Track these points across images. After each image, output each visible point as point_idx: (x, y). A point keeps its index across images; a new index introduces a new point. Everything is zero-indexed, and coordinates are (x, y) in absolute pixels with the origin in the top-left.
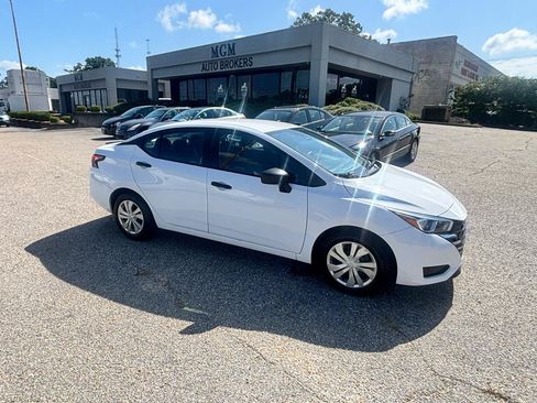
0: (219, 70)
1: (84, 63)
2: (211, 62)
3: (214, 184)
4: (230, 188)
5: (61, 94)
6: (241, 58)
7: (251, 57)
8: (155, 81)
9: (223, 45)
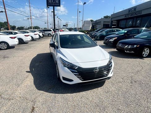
0: (130, 17)
1: (103, 18)
2: (128, 14)
5: (92, 26)
6: (138, 12)
7: (141, 11)
8: (112, 22)
9: (132, 8)
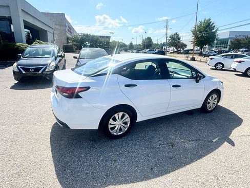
3: (174, 86)
4: (180, 86)
